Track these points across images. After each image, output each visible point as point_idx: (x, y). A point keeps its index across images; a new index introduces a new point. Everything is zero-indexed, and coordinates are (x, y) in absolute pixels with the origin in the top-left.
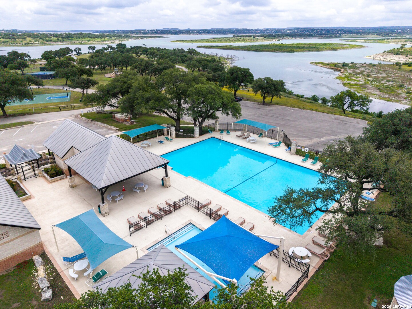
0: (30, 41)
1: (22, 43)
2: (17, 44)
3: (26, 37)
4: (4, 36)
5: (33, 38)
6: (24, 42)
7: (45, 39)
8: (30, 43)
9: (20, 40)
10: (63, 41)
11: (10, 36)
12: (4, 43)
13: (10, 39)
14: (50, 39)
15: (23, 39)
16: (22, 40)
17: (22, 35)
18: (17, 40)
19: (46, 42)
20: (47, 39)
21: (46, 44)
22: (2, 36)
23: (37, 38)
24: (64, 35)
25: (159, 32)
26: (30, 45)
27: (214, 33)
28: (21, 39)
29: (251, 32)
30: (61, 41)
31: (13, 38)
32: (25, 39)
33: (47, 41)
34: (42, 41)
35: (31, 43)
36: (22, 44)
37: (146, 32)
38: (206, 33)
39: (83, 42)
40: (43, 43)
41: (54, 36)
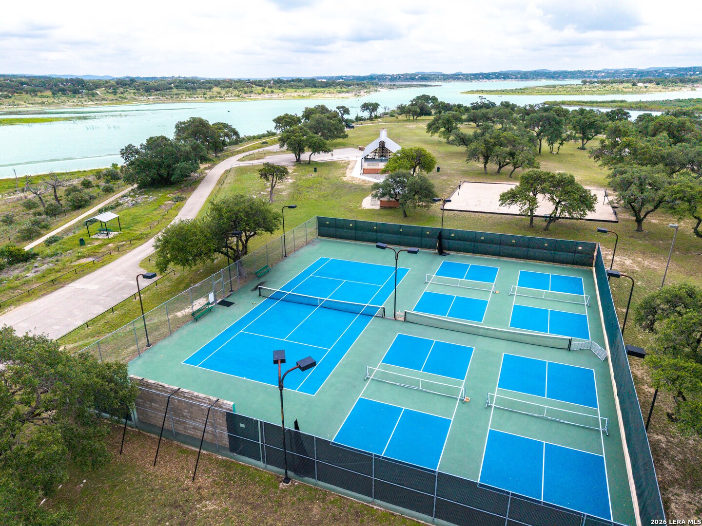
0: (219, 93)
1: (205, 96)
2: (197, 97)
3: (212, 85)
4: (179, 84)
5: (224, 88)
6: (209, 94)
7: (241, 89)
8: (218, 95)
9: (203, 90)
10: (272, 92)
11: (188, 85)
12: (177, 96)
13: (187, 88)
14: (250, 89)
15: (207, 89)
16: (205, 90)
17: (206, 83)
18: (198, 90)
19: (244, 95)
20: (246, 89)
21: (245, 98)
22: (176, 84)
23: (230, 87)
24: (272, 82)
25: (417, 77)
26: (218, 100)
27: (516, 78)
28: (204, 88)
29: (586, 75)
30: (267, 92)
31: (192, 88)
32: (210, 88)
33: (246, 93)
34: (237, 92)
35: (219, 97)
36: (206, 98)
37: (395, 78)
38: (501, 78)
39: (305, 95)
40: (238, 96)
41: (256, 85)
